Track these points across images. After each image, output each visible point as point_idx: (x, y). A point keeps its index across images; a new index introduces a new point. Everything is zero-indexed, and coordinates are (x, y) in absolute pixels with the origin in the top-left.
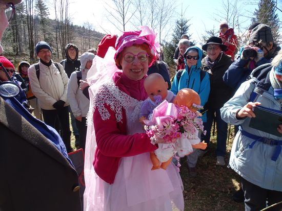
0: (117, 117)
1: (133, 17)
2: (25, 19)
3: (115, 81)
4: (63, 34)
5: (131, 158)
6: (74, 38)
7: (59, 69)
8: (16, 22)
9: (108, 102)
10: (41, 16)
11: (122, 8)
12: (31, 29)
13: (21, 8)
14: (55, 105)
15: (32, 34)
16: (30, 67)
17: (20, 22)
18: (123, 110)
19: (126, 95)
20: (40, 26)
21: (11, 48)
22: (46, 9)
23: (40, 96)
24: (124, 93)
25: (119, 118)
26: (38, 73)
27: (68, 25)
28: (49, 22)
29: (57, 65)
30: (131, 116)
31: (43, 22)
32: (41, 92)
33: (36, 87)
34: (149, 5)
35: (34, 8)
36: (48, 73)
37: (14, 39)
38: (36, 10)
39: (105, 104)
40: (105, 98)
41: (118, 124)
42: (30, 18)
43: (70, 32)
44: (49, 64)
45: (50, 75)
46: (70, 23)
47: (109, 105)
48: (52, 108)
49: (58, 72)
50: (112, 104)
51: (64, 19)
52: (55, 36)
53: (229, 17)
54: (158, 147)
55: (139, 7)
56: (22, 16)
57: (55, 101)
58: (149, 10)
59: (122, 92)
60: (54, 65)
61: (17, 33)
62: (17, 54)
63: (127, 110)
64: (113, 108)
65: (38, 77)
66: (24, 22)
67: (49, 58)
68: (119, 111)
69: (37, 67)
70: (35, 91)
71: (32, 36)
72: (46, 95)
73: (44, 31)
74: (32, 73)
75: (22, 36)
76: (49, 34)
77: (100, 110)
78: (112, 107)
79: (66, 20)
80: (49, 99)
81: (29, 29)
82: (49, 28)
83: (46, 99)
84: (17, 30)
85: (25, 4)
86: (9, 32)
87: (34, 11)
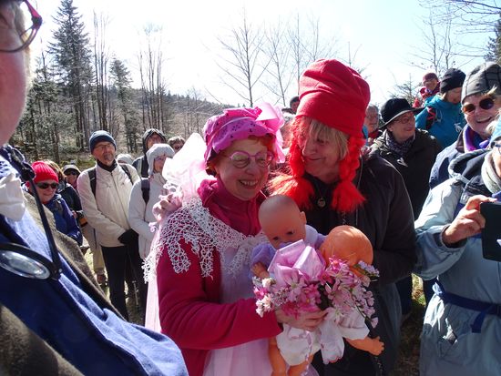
0: (204, 267)
1: (265, 72)
2: (94, 93)
3: (203, 198)
4: (154, 111)
5: (231, 349)
6: (173, 115)
7: (129, 174)
8: (80, 99)
9: (188, 237)
10: (120, 85)
11: (246, 61)
12: (103, 109)
13: (89, 76)
14: (122, 239)
15: (105, 115)
16: (81, 175)
17: (87, 97)
18: (216, 254)
19: (223, 224)
20: (118, 102)
21: (74, 140)
22: (127, 73)
23: (98, 222)
24: (219, 222)
25: (207, 270)
26: (94, 185)
27: (162, 95)
28: (131, 95)
29: (125, 169)
30: (230, 267)
31: (123, 94)
32: (100, 216)
33: (90, 207)
34: (292, 52)
35: (108, 74)
36: (111, 183)
37: (78, 126)
38: (112, 76)
39: (182, 241)
40: (182, 229)
41: (205, 280)
42: (101, 89)
43: (166, 106)
44: (111, 168)
45: (114, 187)
46: (166, 93)
47: (190, 243)
48: (117, 244)
49: (128, 181)
50: (194, 241)
51: (156, 86)
52: (141, 115)
53: (438, 57)
54: (282, 329)
55: (275, 56)
56: (90, 88)
57: (122, 231)
58: (292, 60)
59: (215, 219)
60: (120, 168)
61: (82, 115)
62: (82, 150)
63: (222, 254)
64: (196, 248)
65: (94, 191)
66: (93, 98)
67: (110, 157)
68: (207, 256)
69: (92, 174)
70: (88, 216)
71: (105, 120)
72: (107, 221)
73: (125, 109)
74: (83, 186)
75: (91, 120)
76: (132, 113)
77: (171, 253)
78: (194, 248)
79: (159, 87)
80: (112, 228)
81: (100, 108)
82: (131, 103)
83: (107, 228)
84: (82, 111)
85: (94, 69)
86: (69, 116)
87: (108, 79)
